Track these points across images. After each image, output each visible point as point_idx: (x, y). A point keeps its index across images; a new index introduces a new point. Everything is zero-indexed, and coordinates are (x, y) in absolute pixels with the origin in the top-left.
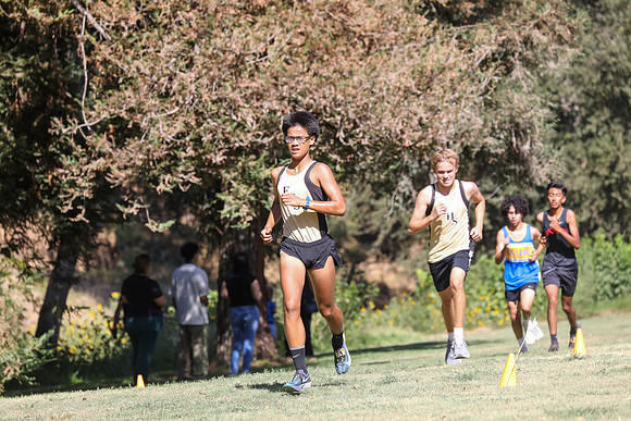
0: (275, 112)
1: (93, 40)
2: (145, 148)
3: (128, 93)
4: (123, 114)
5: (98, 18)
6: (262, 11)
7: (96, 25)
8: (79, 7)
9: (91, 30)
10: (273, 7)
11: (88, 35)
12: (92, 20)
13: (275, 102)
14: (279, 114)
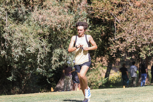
0: (151, 37)
1: (117, 23)
2: (126, 44)
3: (123, 33)
4: (122, 37)
5: (118, 19)
6: (149, 18)
7: (118, 20)
8: (115, 17)
9: (117, 21)
10: (151, 18)
11: (116, 22)
12: (117, 19)
13: (151, 36)
14: (151, 38)
